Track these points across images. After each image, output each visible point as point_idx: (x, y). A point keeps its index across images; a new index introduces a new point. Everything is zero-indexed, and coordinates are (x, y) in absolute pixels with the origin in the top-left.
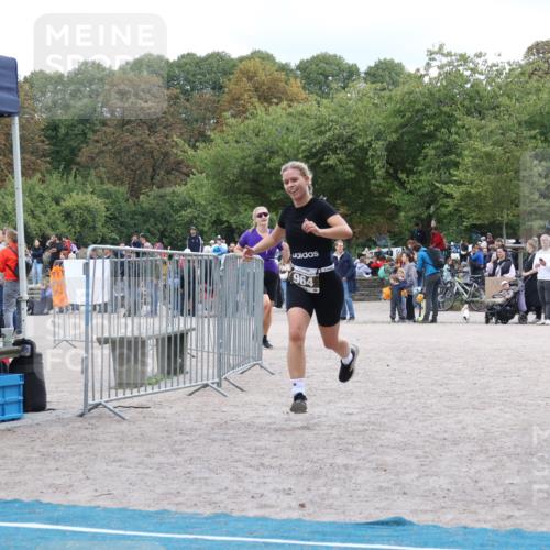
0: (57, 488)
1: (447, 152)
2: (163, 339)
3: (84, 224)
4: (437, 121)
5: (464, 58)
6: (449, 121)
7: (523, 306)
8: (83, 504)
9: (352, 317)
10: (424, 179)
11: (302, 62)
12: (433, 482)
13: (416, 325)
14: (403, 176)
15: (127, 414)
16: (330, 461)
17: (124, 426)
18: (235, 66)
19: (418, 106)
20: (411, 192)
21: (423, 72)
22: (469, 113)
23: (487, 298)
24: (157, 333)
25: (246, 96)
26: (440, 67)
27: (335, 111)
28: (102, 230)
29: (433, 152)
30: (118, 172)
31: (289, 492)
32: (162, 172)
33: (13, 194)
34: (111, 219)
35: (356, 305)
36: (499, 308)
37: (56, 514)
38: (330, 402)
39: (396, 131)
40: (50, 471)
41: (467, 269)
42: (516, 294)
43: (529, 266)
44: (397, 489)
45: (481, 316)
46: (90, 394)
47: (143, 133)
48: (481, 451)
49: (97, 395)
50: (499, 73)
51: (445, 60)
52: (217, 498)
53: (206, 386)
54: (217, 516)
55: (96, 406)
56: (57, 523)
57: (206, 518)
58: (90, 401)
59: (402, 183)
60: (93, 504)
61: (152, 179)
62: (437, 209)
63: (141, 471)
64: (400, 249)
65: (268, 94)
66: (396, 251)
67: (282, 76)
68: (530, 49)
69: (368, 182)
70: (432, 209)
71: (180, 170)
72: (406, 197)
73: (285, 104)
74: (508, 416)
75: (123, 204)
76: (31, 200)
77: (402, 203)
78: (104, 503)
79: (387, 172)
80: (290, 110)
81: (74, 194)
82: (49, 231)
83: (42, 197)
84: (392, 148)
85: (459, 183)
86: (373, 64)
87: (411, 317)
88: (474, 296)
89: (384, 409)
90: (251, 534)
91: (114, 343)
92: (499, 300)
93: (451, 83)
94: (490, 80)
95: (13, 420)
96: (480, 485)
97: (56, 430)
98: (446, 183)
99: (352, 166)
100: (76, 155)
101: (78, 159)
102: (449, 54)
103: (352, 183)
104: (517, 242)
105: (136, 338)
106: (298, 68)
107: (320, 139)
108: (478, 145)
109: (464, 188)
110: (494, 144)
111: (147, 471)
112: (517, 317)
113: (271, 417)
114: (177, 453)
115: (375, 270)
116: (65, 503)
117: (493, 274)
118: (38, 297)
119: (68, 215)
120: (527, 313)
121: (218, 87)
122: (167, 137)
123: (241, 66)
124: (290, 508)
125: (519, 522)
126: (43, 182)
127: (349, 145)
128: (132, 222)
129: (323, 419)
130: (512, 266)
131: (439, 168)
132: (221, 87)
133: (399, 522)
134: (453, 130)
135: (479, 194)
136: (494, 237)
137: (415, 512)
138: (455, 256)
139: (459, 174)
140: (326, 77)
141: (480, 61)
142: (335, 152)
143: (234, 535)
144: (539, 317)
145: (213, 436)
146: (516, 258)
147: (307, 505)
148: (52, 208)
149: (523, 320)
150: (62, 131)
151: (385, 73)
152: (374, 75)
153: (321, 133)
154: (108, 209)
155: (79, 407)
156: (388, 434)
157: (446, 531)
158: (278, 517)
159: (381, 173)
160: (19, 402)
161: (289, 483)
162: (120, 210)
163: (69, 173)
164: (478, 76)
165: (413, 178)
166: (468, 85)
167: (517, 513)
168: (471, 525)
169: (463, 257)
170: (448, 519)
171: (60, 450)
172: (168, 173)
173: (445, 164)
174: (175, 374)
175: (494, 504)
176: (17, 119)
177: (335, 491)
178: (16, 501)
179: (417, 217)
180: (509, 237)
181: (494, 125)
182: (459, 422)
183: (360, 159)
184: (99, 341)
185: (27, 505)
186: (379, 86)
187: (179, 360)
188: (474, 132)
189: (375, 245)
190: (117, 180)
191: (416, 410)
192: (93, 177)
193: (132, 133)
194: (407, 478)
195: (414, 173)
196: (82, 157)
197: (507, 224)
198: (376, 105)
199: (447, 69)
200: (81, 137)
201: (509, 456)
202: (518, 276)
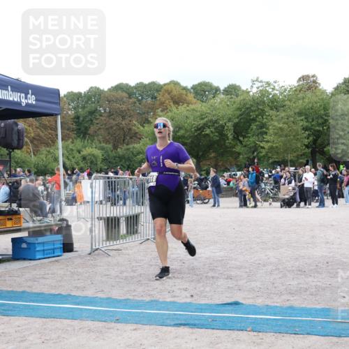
0: (78, 288)
1: (261, 128)
2: (128, 218)
3: (92, 162)
4: (257, 113)
5: (268, 84)
6: (262, 112)
7: (298, 200)
8: (90, 296)
9: (219, 206)
10: (251, 140)
11: (193, 85)
12: (253, 284)
13: (248, 209)
14: (241, 138)
15: (111, 253)
16: (205, 275)
17: (110, 259)
18: (162, 87)
19: (247, 106)
20: (245, 146)
21: (249, 90)
22: (272, 109)
23: (281, 196)
24: (125, 214)
25: (167, 102)
26: (258, 88)
27: (209, 108)
28: (100, 165)
29: (255, 127)
30: (107, 138)
31: (186, 290)
32: (128, 138)
33: (58, 149)
34: (104, 160)
35: (221, 200)
36: (287, 200)
37: (78, 301)
38: (206, 246)
39: (238, 118)
40: (75, 280)
41: (272, 182)
42: (295, 194)
43: (300, 181)
44: (236, 288)
45: (278, 204)
46: (94, 244)
47: (119, 120)
48: (276, 269)
49: (97, 244)
50: (286, 90)
51: (260, 84)
52: (152, 293)
53: (148, 239)
54: (152, 301)
55: (97, 249)
56: (78, 304)
57: (147, 302)
58: (94, 248)
59: (241, 142)
60: (95, 296)
61: (124, 140)
62: (258, 154)
63: (117, 280)
64: (240, 173)
65: (178, 101)
66: (239, 173)
67: (184, 92)
68: (300, 79)
69: (225, 142)
70: (255, 153)
71: (136, 137)
72: (243, 149)
73: (185, 105)
74: (290, 252)
75: (110, 153)
76: (68, 151)
77: (241, 151)
78: (100, 295)
79: (234, 137)
80: (188, 108)
81: (87, 148)
82: (75, 166)
83: (72, 150)
84: (236, 126)
85: (268, 142)
86: (226, 86)
87: (245, 205)
88: (275, 195)
89: (231, 250)
90: (168, 310)
91: (104, 219)
92: (287, 197)
93: (263, 95)
94: (281, 93)
95: (58, 256)
96: (276, 285)
97: (78, 261)
98: (261, 142)
99: (217, 134)
100: (88, 130)
101: (89, 132)
102: (261, 82)
103: (217, 142)
104: (296, 169)
105: (115, 217)
106: (192, 88)
107: (202, 122)
108: (276, 124)
109: (269, 144)
110: (284, 123)
111: (121, 280)
112: (295, 204)
113: (179, 254)
114: (134, 271)
115: (228, 183)
116: (82, 295)
117: (284, 184)
118: (70, 198)
119: (84, 158)
120: (300, 203)
121: (154, 98)
122: (130, 121)
123: (165, 88)
124: (186, 297)
125: (292, 302)
126: (73, 143)
127: (216, 125)
128: (114, 161)
129: (203, 255)
130: (293, 181)
131: (258, 134)
132: (156, 98)
133: (236, 303)
134: (264, 117)
135: (277, 147)
136: (285, 166)
137: (244, 298)
138: (266, 176)
139: (267, 137)
140: (205, 92)
141: (276, 85)
142: (209, 128)
143: (160, 310)
144: (305, 204)
145: (151, 263)
146: (295, 177)
147: (195, 296)
148: (77, 155)
149: (298, 206)
150: (81, 119)
151: (232, 90)
152: (227, 91)
153: (202, 119)
154: (103, 155)
155: (89, 250)
156: (233, 262)
157: (259, 307)
158: (181, 301)
159: (231, 137)
160: (61, 248)
161: (186, 285)
162: (108, 155)
163: (85, 138)
164: (275, 92)
165: (246, 139)
166: (271, 96)
167: (292, 299)
168: (270, 304)
169: (270, 176)
170: (260, 302)
171: (80, 270)
172: (131, 138)
173: (261, 133)
174: (134, 233)
175: (281, 294)
176: (59, 116)
177: (208, 289)
178: (59, 294)
179: (248, 158)
180: (291, 166)
181: (283, 114)
182: (266, 256)
183: (221, 131)
184: (98, 218)
185: (64, 296)
186: (229, 96)
187: (135, 227)
188: (274, 117)
189: (229, 170)
190: (107, 142)
191: (247, 250)
192: (96, 141)
193: (114, 119)
194: (241, 283)
195: (246, 137)
196: (91, 131)
197: (290, 161)
198: (228, 105)
199: (261, 88)
200: (90, 122)
201: (289, 271)
202: (296, 185)
